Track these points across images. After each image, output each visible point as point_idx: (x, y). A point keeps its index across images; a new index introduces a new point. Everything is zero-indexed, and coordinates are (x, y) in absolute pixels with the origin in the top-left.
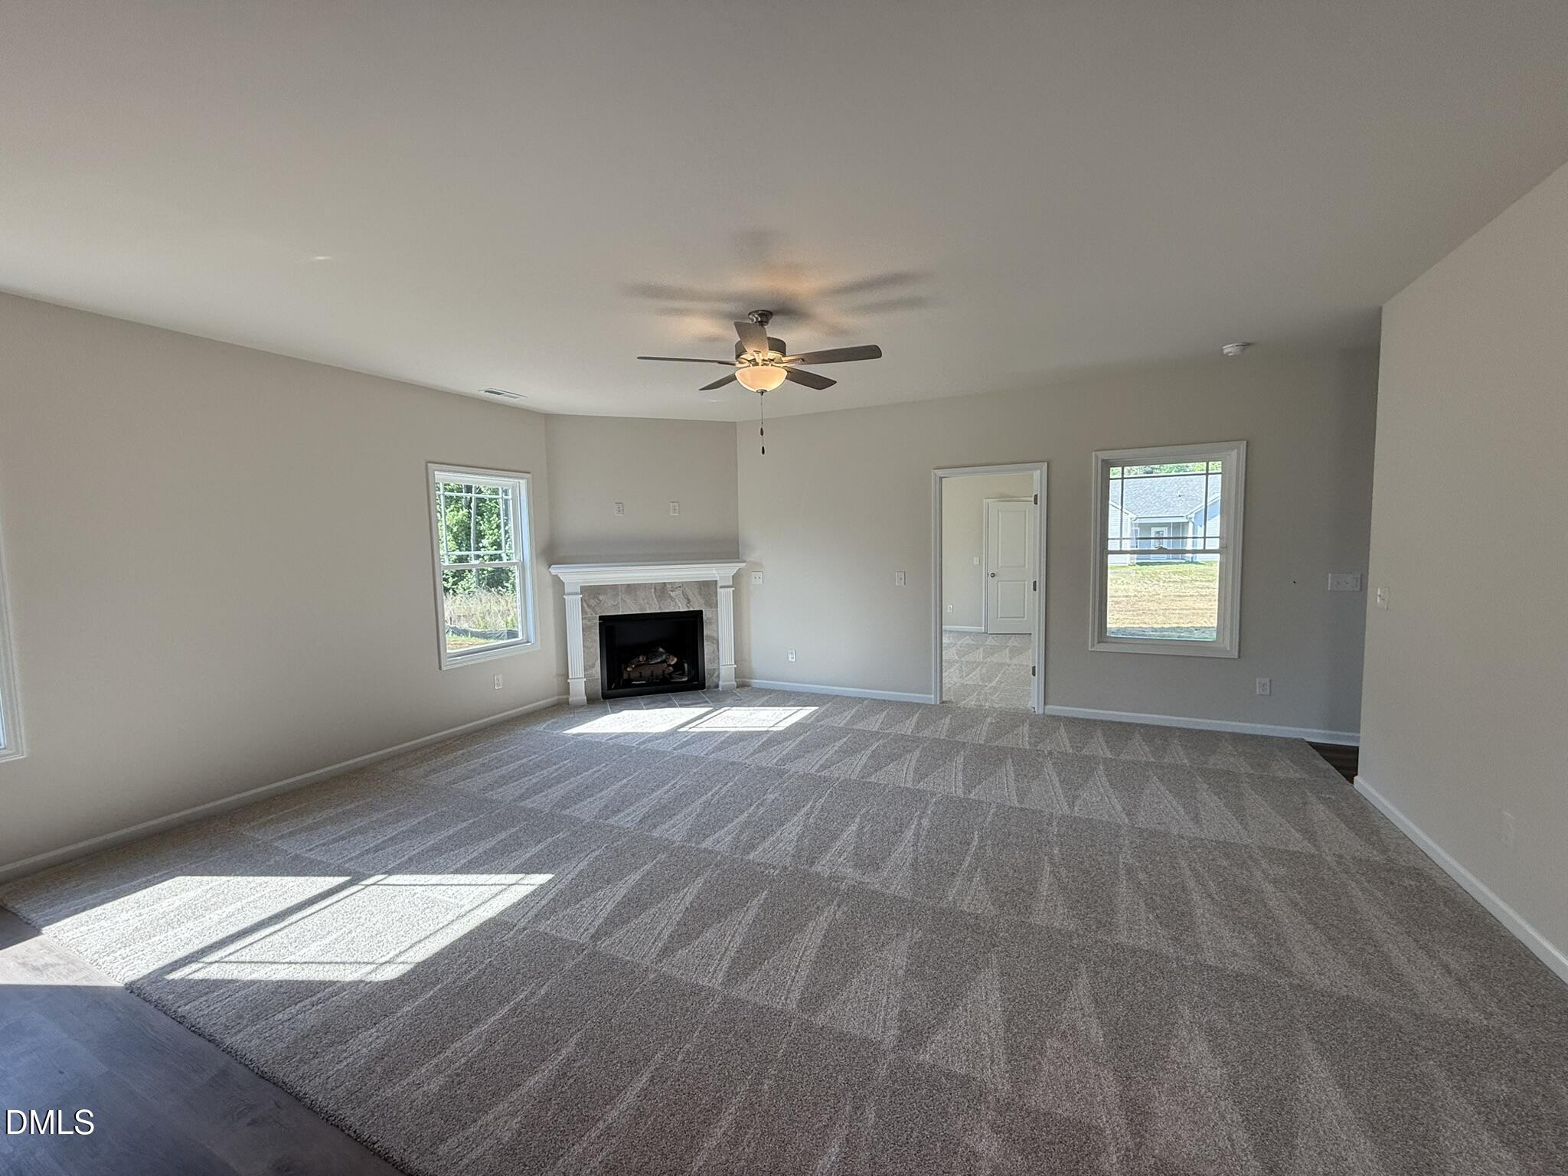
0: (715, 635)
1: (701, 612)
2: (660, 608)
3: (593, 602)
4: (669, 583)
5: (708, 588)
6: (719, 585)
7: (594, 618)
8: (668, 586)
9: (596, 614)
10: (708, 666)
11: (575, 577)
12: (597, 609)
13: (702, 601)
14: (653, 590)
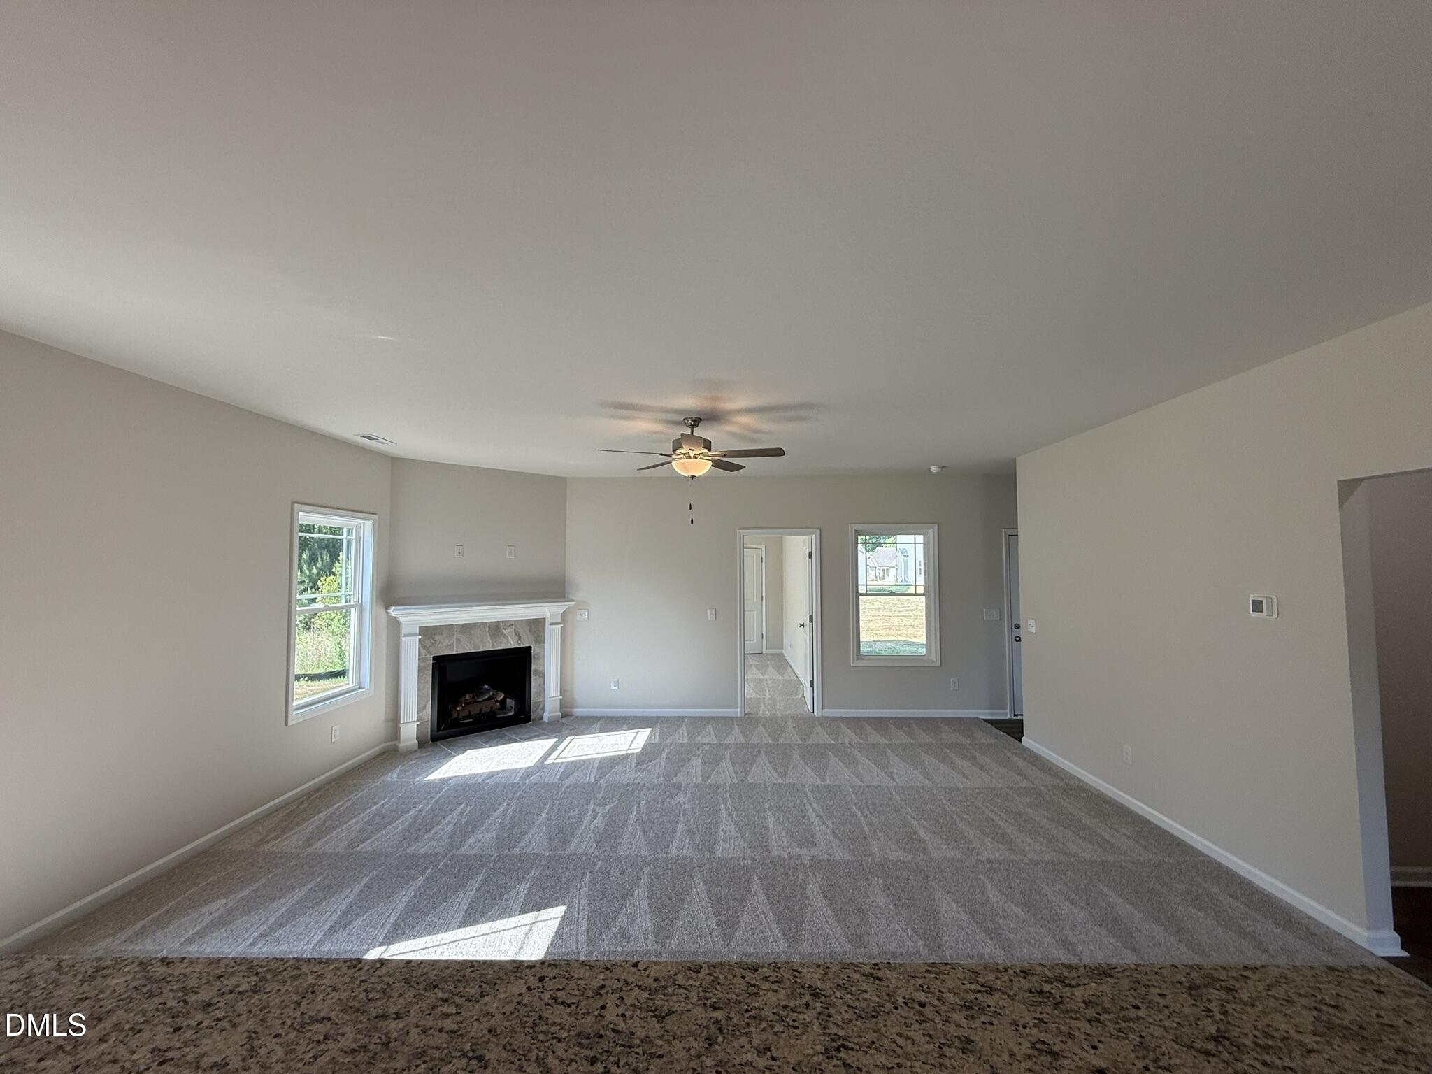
0: (541, 669)
1: (530, 648)
2: (493, 646)
3: (428, 643)
4: (503, 622)
5: (537, 625)
6: (547, 623)
7: (427, 660)
8: (501, 624)
9: (431, 654)
10: (534, 699)
11: (412, 618)
12: (432, 650)
13: (531, 637)
14: (487, 629)
